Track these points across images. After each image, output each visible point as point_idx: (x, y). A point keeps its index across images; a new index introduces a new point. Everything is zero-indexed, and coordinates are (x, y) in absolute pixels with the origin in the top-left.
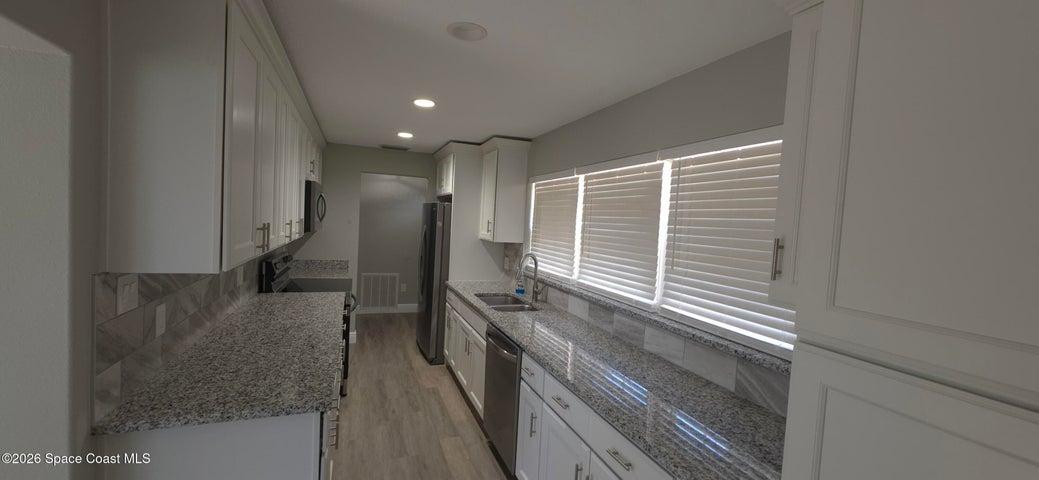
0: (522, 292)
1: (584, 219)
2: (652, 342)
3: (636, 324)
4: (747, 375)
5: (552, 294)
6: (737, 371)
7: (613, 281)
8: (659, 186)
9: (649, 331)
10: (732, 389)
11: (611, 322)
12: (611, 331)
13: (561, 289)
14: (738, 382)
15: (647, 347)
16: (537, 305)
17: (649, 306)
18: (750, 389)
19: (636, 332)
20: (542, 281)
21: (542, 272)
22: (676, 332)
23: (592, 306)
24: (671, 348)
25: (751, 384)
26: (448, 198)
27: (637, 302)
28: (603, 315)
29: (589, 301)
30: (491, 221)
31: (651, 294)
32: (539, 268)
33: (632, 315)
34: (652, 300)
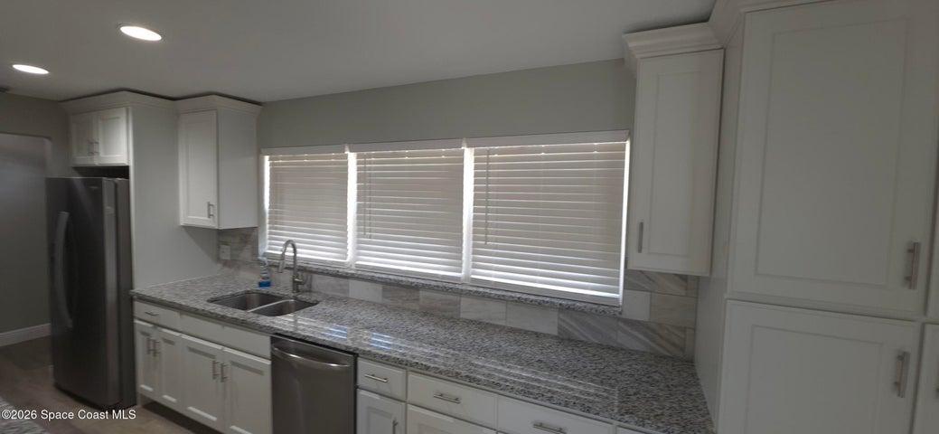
0: (268, 284)
1: (359, 198)
2: (469, 309)
3: (450, 297)
4: (568, 320)
5: (318, 281)
6: (559, 318)
7: (408, 260)
8: (460, 170)
9: (465, 302)
10: (556, 333)
11: (418, 300)
12: (417, 308)
13: (337, 275)
14: (560, 327)
15: (462, 316)
16: (304, 297)
17: (458, 278)
18: (570, 330)
19: (449, 304)
20: (303, 269)
21: (302, 259)
22: (500, 299)
23: (388, 287)
24: (495, 312)
25: (571, 326)
26: (123, 171)
27: (444, 277)
28: (405, 294)
29: (382, 283)
30: (214, 202)
31: (458, 267)
32: (298, 255)
33: (445, 290)
34: (460, 272)
